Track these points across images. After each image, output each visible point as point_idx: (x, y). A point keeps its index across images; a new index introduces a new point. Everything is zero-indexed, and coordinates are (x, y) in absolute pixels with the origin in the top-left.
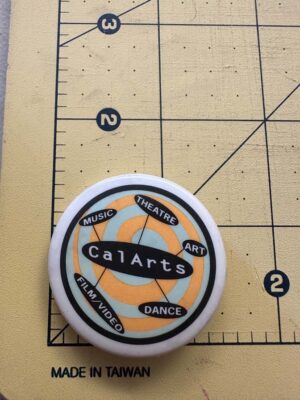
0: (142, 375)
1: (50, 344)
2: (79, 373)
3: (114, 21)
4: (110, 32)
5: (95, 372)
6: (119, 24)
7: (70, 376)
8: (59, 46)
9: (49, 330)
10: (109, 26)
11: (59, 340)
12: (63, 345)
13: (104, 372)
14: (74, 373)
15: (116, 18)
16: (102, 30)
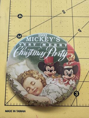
0: (24, 112)
1: (5, 105)
2: (11, 111)
3: (20, 35)
4: (19, 38)
5: (14, 111)
6: (21, 36)
7: (9, 112)
8: (8, 41)
9: (5, 102)
10: (19, 37)
11: (7, 105)
12: (8, 105)
13: (16, 111)
14: (10, 111)
15: (21, 35)
16: (18, 37)
